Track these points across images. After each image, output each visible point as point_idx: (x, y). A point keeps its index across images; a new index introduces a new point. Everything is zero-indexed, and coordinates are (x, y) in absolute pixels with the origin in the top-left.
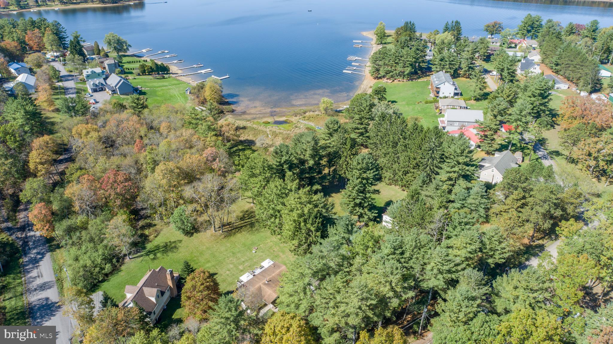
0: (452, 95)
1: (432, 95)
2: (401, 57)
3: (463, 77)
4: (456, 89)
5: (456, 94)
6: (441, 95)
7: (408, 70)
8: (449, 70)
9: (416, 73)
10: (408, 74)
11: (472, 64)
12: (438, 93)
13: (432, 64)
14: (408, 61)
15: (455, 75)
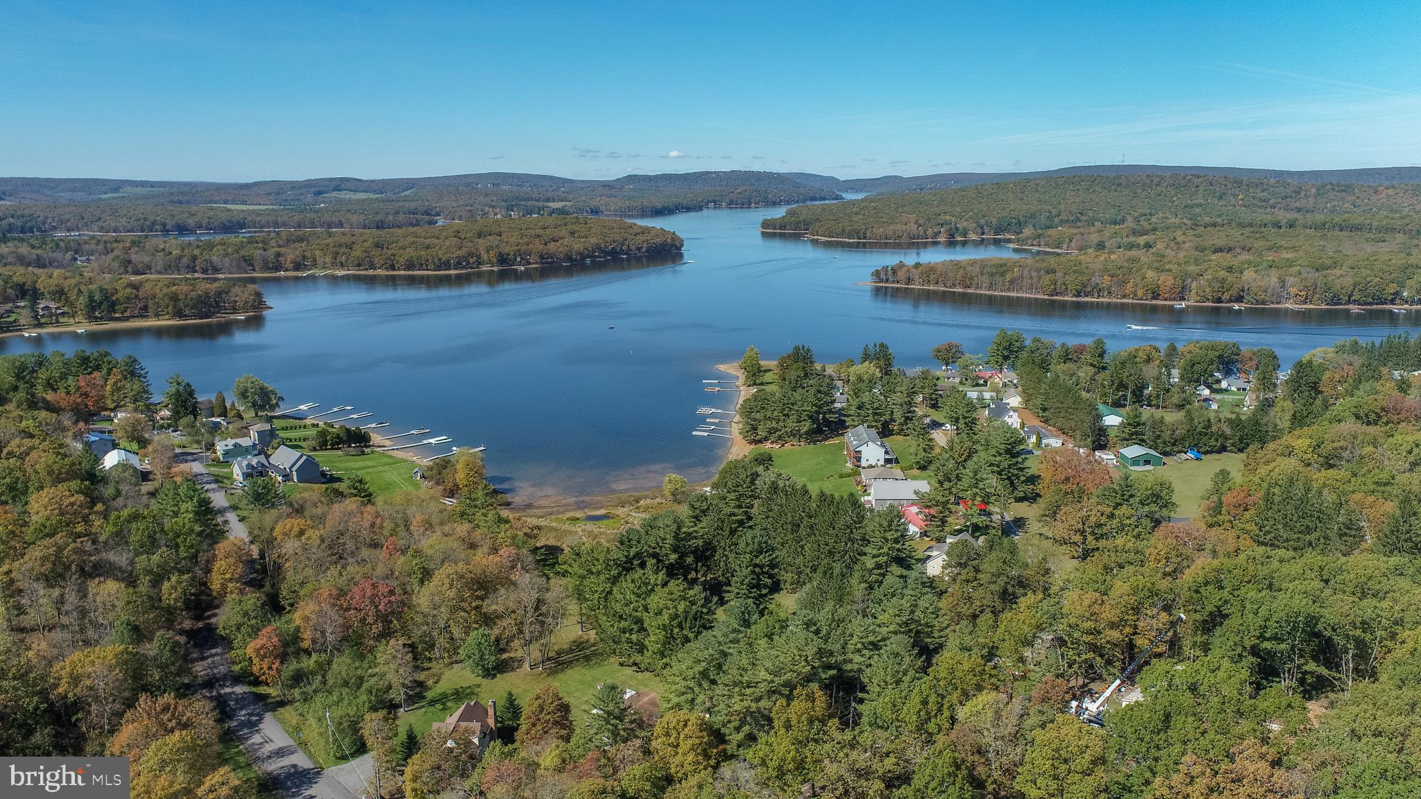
0: (882, 462)
1: (849, 465)
2: (793, 404)
3: (899, 434)
4: (886, 452)
5: (888, 461)
7: (806, 426)
8: (874, 424)
9: (819, 431)
10: (806, 433)
11: (910, 412)
12: (859, 459)
13: (845, 416)
14: (805, 411)
15: (885, 432)
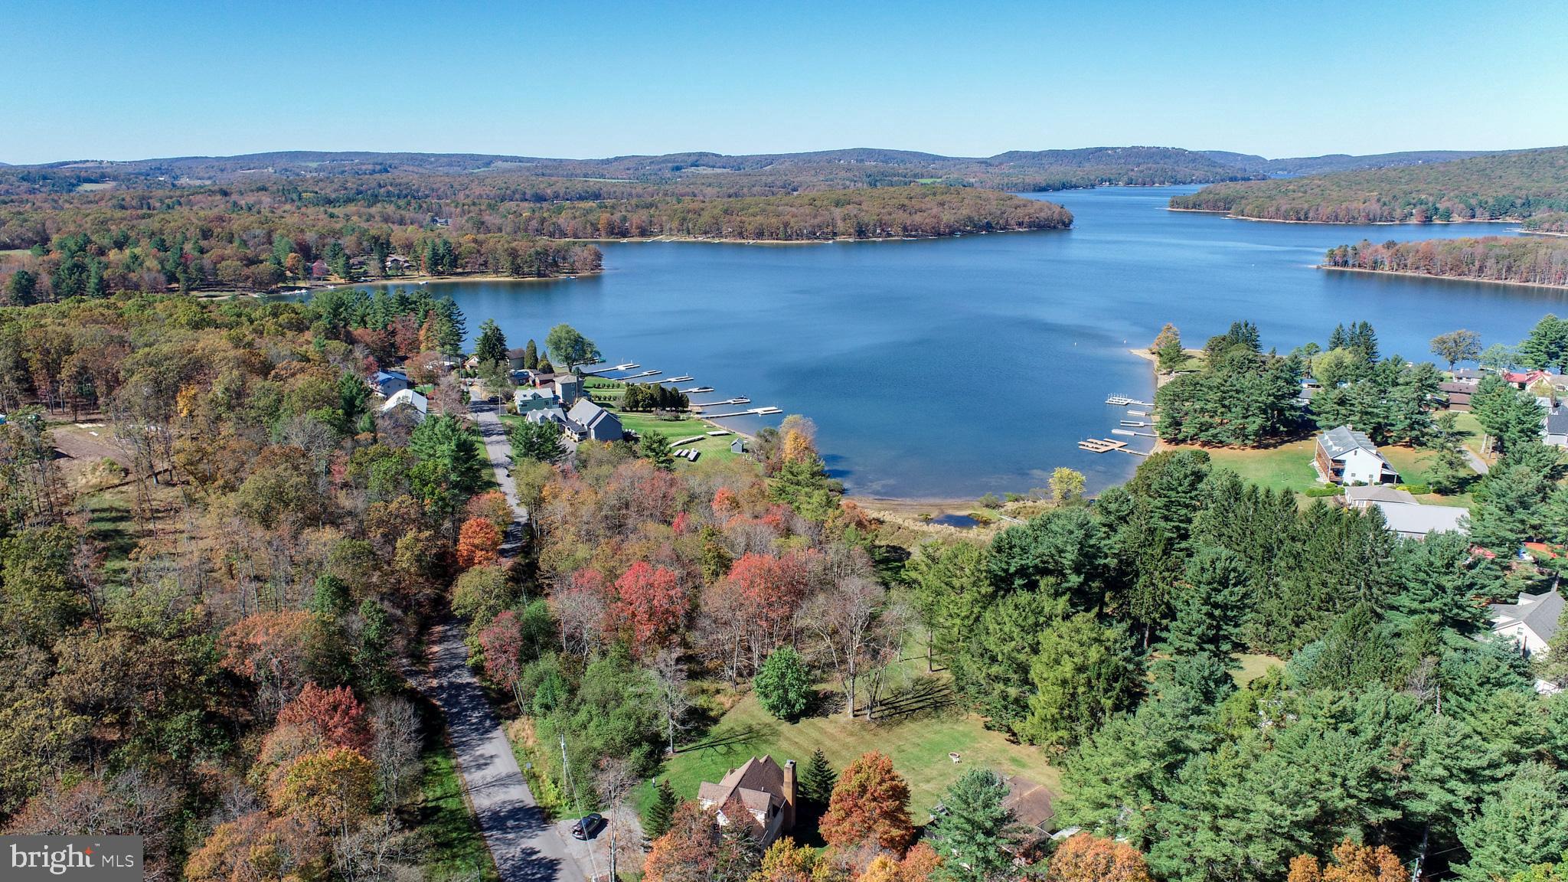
0: (1377, 479)
1: (1324, 480)
2: (1238, 392)
4: (1384, 466)
5: (1385, 479)
6: (1347, 477)
7: (1255, 424)
9: (1274, 432)
10: (1256, 434)
12: (1338, 472)
